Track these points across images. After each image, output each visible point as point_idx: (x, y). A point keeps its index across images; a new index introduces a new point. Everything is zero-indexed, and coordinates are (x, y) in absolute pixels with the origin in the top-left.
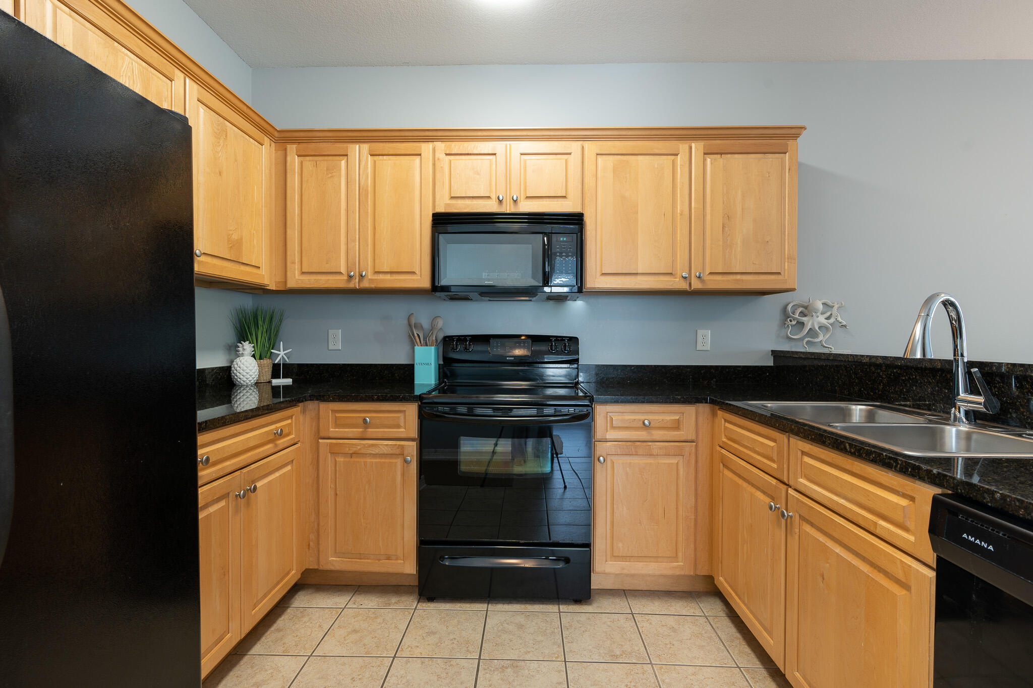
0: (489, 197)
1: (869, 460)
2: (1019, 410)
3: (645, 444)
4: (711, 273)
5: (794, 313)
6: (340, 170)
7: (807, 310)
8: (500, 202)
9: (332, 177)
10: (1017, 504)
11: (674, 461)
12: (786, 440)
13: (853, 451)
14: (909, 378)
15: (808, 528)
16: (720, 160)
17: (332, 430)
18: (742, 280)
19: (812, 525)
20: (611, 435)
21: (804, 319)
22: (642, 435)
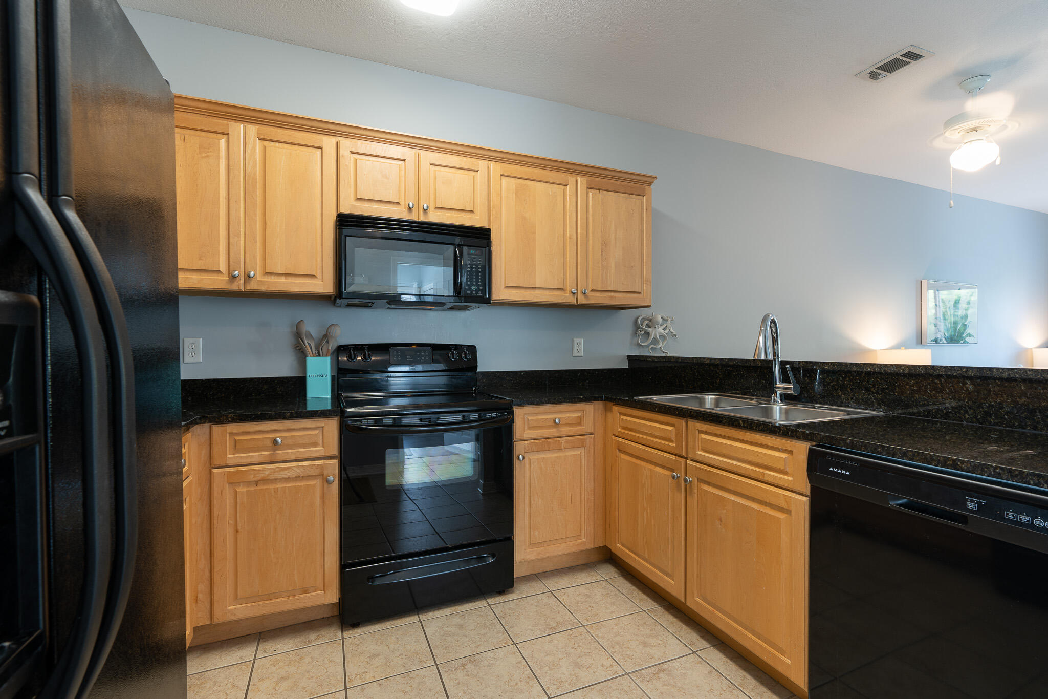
0: (398, 203)
1: (759, 430)
2: (809, 391)
3: (555, 440)
4: (593, 290)
5: (642, 325)
6: (219, 150)
7: (651, 322)
8: (410, 209)
9: (207, 156)
10: (860, 444)
11: (577, 452)
12: (684, 424)
13: (745, 425)
14: (739, 374)
15: (705, 487)
16: (600, 195)
17: (229, 456)
18: (615, 297)
19: (709, 484)
20: (529, 434)
21: (650, 330)
22: (553, 432)
